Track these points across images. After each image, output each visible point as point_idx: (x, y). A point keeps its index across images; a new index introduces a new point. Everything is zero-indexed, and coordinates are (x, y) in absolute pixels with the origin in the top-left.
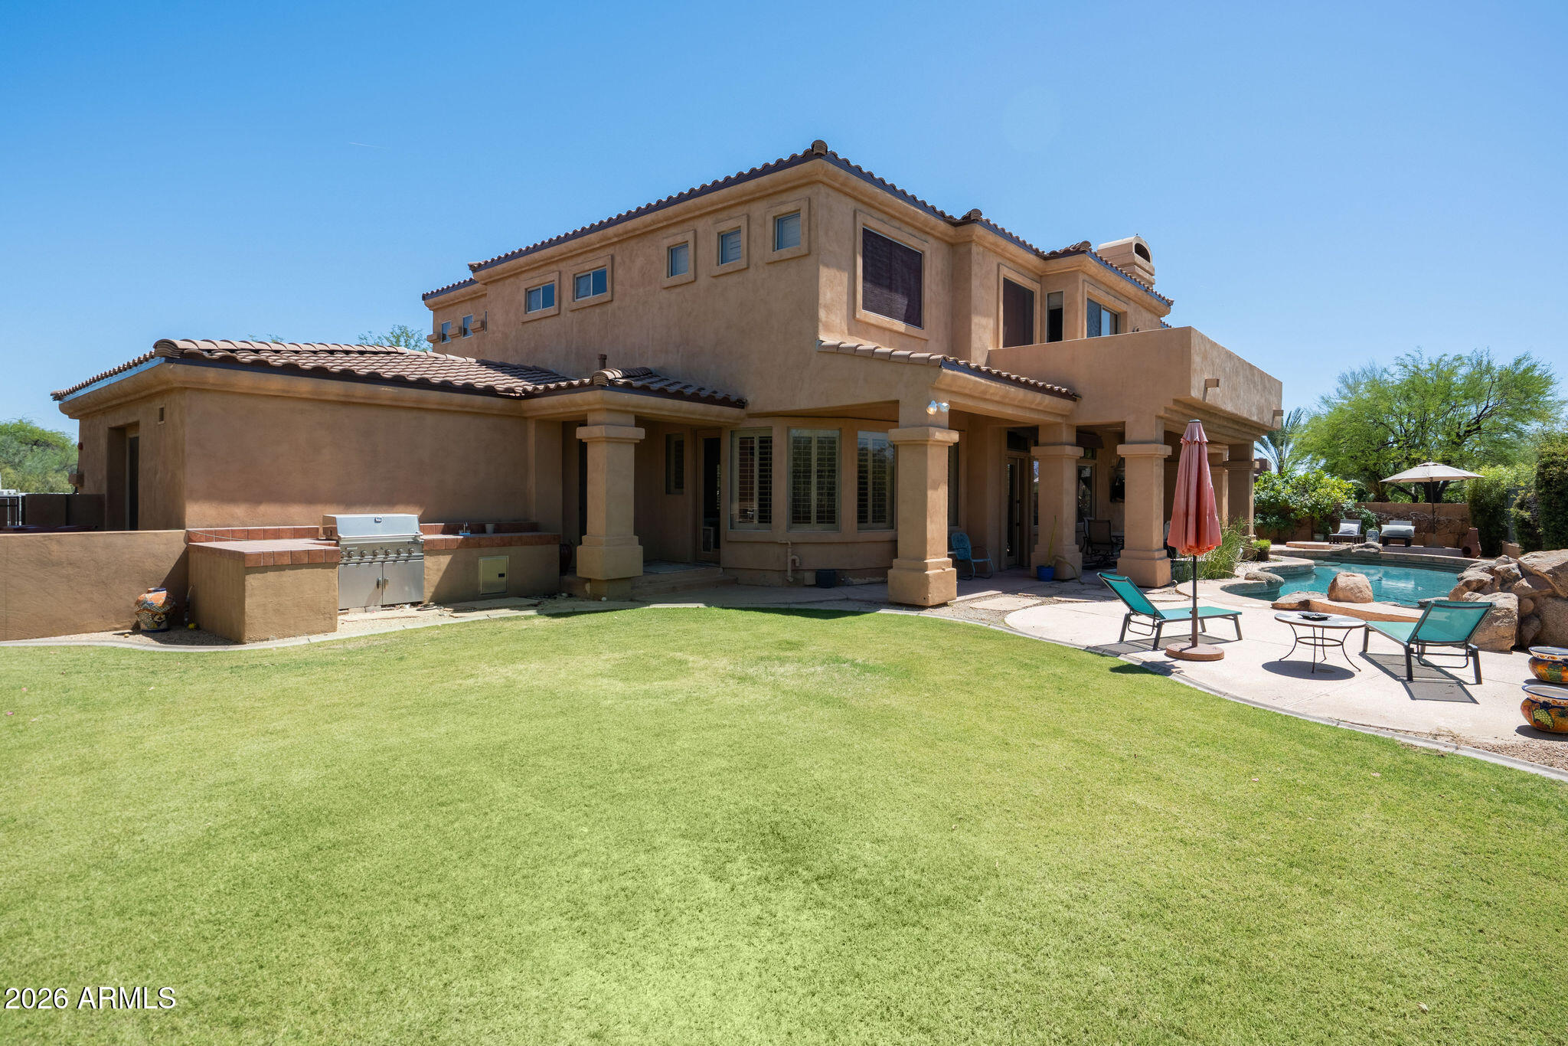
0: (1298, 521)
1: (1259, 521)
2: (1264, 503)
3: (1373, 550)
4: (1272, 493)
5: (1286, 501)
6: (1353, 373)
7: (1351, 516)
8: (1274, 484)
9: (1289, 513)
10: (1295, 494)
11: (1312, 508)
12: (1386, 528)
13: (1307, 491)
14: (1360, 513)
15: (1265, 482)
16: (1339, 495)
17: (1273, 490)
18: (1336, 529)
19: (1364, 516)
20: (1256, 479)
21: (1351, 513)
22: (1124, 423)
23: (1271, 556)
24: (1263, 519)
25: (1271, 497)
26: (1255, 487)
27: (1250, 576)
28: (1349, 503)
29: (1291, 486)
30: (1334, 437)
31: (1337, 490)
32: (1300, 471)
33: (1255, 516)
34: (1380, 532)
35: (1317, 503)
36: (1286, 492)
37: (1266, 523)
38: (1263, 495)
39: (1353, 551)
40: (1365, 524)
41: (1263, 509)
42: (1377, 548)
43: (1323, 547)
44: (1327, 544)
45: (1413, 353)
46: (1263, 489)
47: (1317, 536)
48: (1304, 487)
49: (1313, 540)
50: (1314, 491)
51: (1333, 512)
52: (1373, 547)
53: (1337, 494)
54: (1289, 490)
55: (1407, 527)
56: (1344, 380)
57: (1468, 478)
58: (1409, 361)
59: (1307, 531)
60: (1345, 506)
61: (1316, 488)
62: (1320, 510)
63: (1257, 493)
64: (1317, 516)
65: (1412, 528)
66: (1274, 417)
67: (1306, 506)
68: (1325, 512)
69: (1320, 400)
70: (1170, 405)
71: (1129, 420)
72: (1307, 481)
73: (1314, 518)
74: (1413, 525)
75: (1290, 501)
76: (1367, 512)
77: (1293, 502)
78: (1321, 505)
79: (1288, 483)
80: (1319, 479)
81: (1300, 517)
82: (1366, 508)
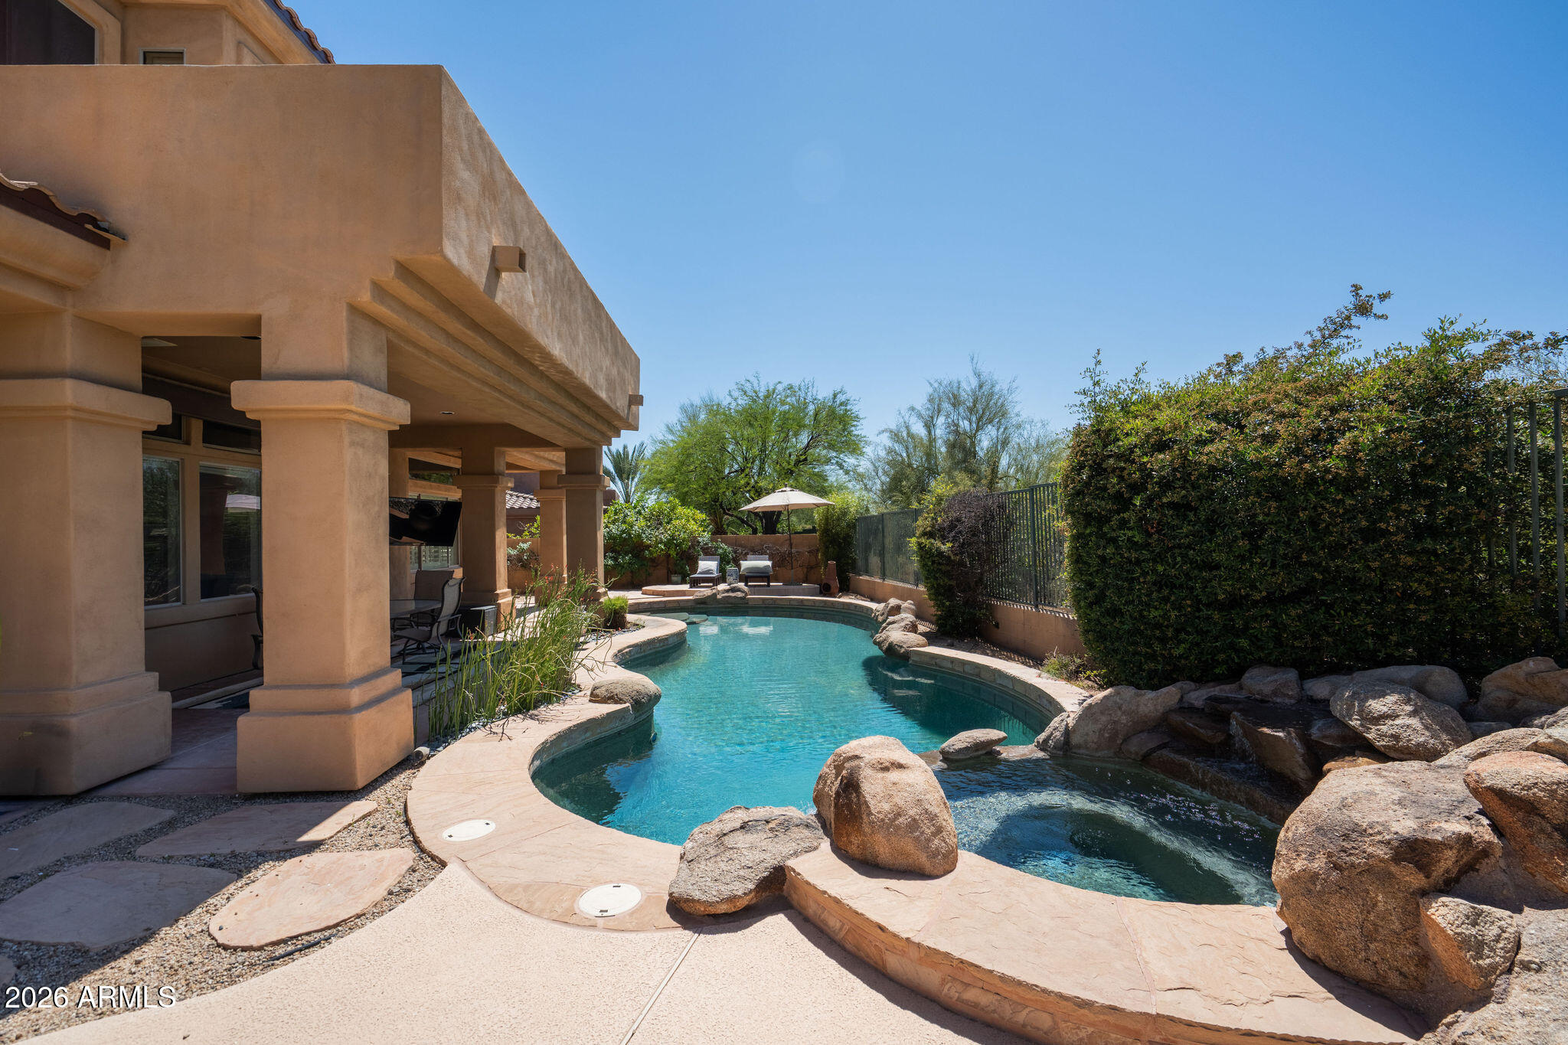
0: (653, 560)
1: (610, 562)
2: (614, 539)
3: (739, 594)
4: (624, 526)
5: (639, 536)
6: (692, 405)
7: (709, 553)
8: (626, 516)
9: (643, 550)
10: (649, 527)
11: (668, 544)
12: (745, 564)
13: (661, 524)
14: (716, 549)
15: (616, 514)
16: (695, 527)
17: (624, 522)
18: (694, 569)
19: (720, 551)
20: (606, 511)
21: (708, 548)
22: (257, 321)
23: (630, 618)
24: (615, 559)
25: (623, 532)
26: (604, 520)
27: (601, 692)
28: (705, 537)
29: (644, 518)
30: (682, 463)
31: (691, 522)
32: (651, 501)
33: (605, 556)
34: (740, 569)
35: (673, 537)
36: (640, 524)
37: (619, 564)
38: (614, 529)
39: (719, 597)
40: (724, 561)
41: (614, 546)
42: (743, 592)
43: (683, 593)
44: (686, 587)
45: (752, 379)
46: (614, 522)
47: (674, 578)
48: (658, 519)
49: (669, 582)
50: (668, 523)
51: (690, 548)
52: (739, 590)
53: (693, 526)
54: (642, 523)
55: (764, 563)
56: (684, 410)
57: (817, 505)
58: (748, 387)
59: (662, 572)
60: (700, 539)
61: (671, 520)
62: (676, 545)
63: (607, 527)
64: (673, 553)
65: (769, 563)
66: (630, 406)
67: (661, 542)
68: (681, 548)
69: (664, 428)
70: (388, 275)
71: (273, 310)
72: (661, 512)
73: (670, 555)
74: (769, 560)
75: (644, 536)
76: (723, 545)
77: (647, 537)
78: (676, 540)
79: (640, 514)
80: (673, 509)
81: (655, 555)
82: (722, 542)
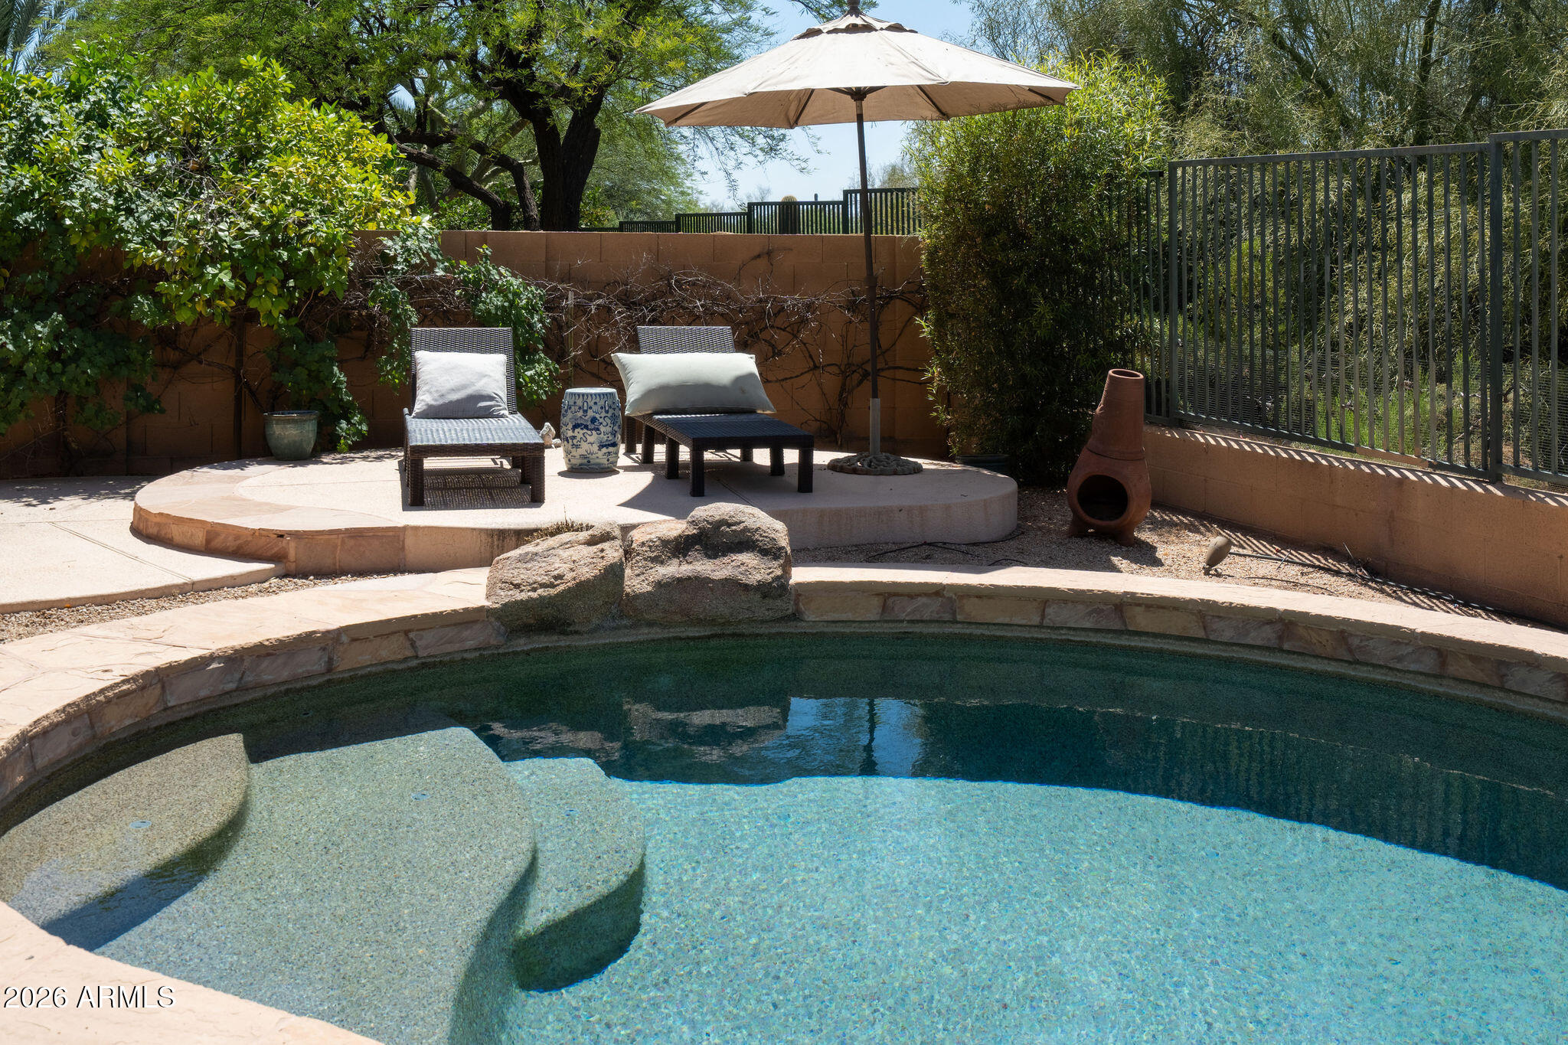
0: (166, 338)
5: (103, 222)
10: (150, 182)
13: (208, 173)
21: (434, 285)
28: (415, 237)
29: (127, 142)
35: (272, 236)
36: (104, 172)
48: (190, 151)
50: (244, 170)
54: (116, 163)
60: (392, 246)
61: (256, 156)
62: (288, 270)
64: (270, 307)
65: (745, 363)
73: (253, 316)
74: (741, 346)
75: (128, 224)
76: (504, 276)
77: (142, 229)
78: (286, 244)
79: (104, 123)
80: (259, 109)
81: (184, 317)
82: (497, 260)
